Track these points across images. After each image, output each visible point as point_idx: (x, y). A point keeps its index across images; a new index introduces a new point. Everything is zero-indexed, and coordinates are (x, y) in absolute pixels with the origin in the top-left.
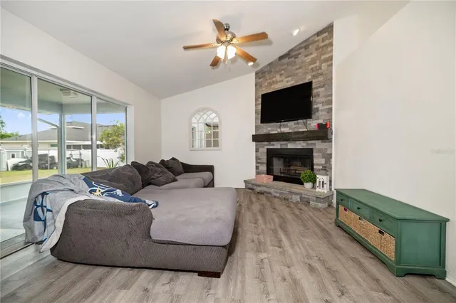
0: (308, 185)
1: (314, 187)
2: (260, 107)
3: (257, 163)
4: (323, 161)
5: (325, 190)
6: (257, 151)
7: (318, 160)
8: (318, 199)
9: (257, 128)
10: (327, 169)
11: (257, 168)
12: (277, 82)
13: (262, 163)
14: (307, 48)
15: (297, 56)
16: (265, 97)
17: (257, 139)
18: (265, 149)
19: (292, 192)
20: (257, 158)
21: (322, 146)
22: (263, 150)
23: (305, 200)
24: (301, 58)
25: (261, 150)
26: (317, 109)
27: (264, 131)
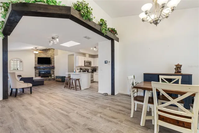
0: (50, 77)
2: (37, 60)
5: (53, 77)
6: (35, 71)
7: (52, 72)
8: (52, 79)
10: (54, 74)
11: (35, 75)
13: (37, 74)
14: (49, 50)
15: (47, 51)
16: (39, 58)
17: (36, 68)
18: (38, 70)
19: (47, 79)
20: (35, 73)
21: (52, 70)
22: (37, 71)
23: (50, 80)
24: (48, 52)
25: (37, 70)
26: (52, 63)
27: (38, 66)
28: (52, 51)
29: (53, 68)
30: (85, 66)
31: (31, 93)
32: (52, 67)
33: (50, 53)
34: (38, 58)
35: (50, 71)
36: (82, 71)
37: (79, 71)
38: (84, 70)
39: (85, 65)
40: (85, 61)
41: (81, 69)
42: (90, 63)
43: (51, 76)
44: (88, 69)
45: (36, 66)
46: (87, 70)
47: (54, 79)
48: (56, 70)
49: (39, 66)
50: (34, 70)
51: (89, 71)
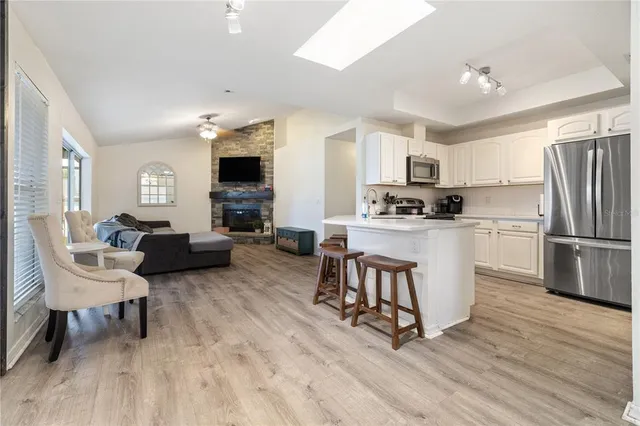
0: (258, 231)
1: (262, 232)
2: (217, 167)
3: (213, 217)
4: (267, 213)
5: (269, 233)
6: (213, 206)
7: (264, 213)
8: (266, 238)
9: (213, 185)
10: (270, 218)
11: (213, 222)
12: (233, 150)
13: (218, 217)
14: (257, 130)
15: (249, 134)
16: (223, 161)
17: (214, 196)
18: (221, 205)
19: (247, 237)
20: (213, 213)
21: (266, 203)
22: (219, 206)
23: (257, 241)
24: (253, 136)
25: (217, 205)
26: (264, 176)
27: (221, 189)
28: (264, 134)
29: (270, 195)
30: (410, 183)
31: (144, 335)
32: (266, 194)
33: (258, 138)
34: (221, 159)
35: (260, 206)
36: (393, 208)
37: (378, 207)
38: (405, 204)
39: (413, 180)
40: (408, 159)
41: (389, 200)
42: (433, 168)
43: (261, 227)
44: (421, 202)
45: (214, 190)
46: (417, 204)
47: (271, 240)
48: (277, 204)
49: (224, 191)
50: (208, 202)
51: (425, 210)
